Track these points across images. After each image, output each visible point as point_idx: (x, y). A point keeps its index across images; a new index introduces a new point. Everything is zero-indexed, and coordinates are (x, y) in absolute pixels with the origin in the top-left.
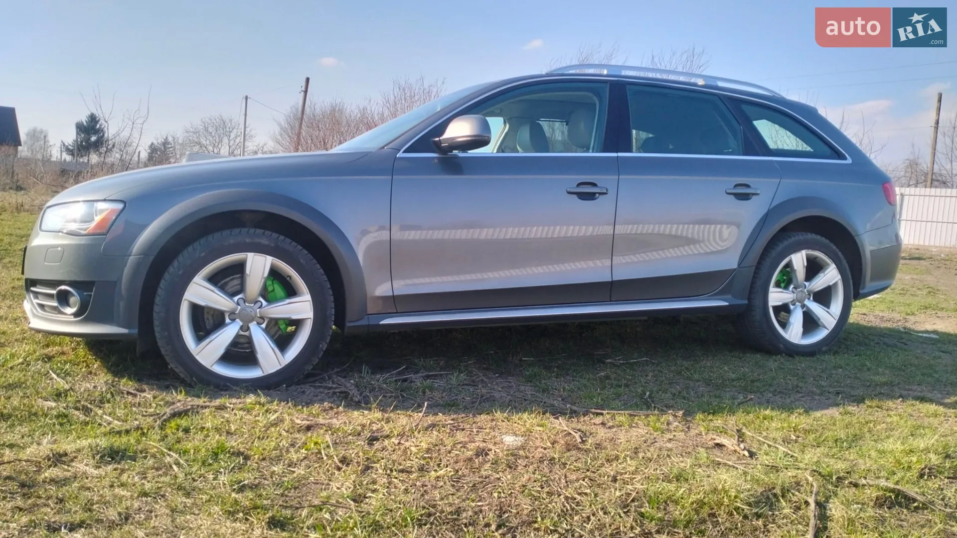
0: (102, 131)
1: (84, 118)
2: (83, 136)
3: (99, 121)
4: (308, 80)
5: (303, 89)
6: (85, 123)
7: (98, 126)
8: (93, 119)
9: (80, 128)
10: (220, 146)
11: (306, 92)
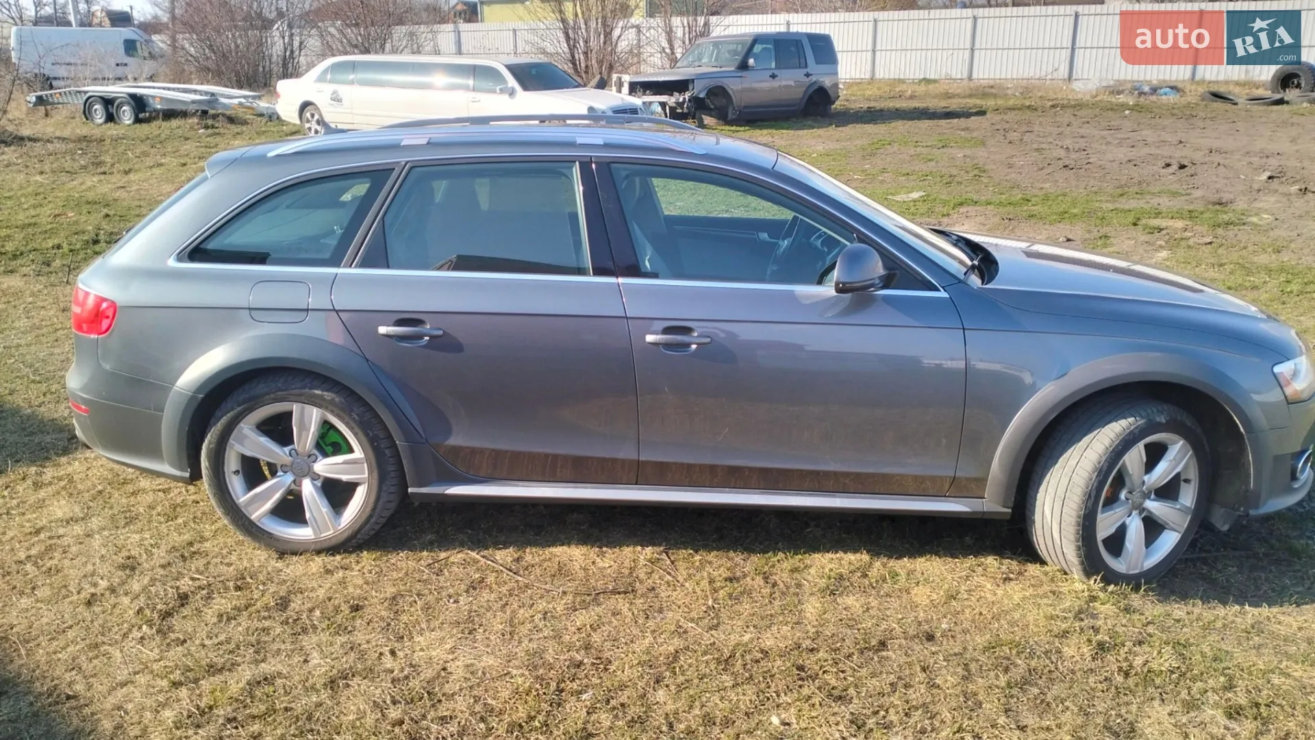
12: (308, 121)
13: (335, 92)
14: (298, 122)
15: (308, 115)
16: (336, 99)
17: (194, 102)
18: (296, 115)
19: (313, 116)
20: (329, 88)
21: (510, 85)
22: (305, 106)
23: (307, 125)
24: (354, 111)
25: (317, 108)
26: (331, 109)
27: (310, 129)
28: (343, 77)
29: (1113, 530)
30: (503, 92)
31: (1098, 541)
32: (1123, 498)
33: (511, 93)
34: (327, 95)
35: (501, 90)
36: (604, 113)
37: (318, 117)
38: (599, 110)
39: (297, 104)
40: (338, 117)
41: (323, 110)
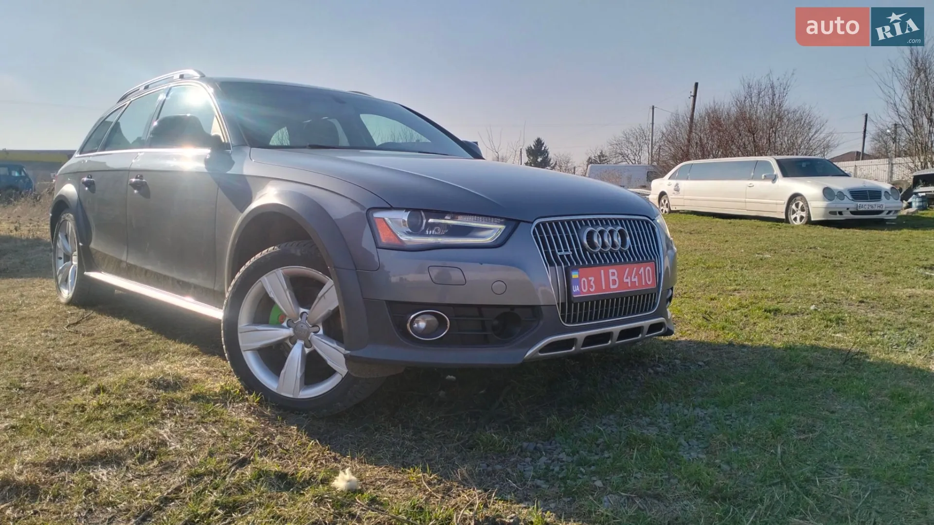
0: (547, 152)
1: (532, 144)
2: (532, 158)
3: (543, 144)
4: (696, 85)
5: (693, 94)
6: (533, 147)
7: (543, 148)
8: (539, 143)
9: (530, 152)
10: (640, 154)
11: (695, 96)
12: (662, 205)
13: (677, 185)
14: (658, 206)
15: (663, 201)
16: (677, 190)
18: (657, 200)
19: (665, 201)
20: (674, 182)
21: (775, 173)
22: (663, 194)
23: (662, 208)
24: (685, 197)
25: (667, 197)
26: (673, 196)
27: (662, 210)
28: (683, 175)
29: (258, 345)
30: (766, 178)
31: (242, 349)
32: (285, 324)
33: (774, 179)
34: (672, 187)
35: (765, 176)
36: (840, 192)
37: (667, 202)
38: (837, 190)
39: (658, 193)
40: (676, 202)
41: (670, 197)
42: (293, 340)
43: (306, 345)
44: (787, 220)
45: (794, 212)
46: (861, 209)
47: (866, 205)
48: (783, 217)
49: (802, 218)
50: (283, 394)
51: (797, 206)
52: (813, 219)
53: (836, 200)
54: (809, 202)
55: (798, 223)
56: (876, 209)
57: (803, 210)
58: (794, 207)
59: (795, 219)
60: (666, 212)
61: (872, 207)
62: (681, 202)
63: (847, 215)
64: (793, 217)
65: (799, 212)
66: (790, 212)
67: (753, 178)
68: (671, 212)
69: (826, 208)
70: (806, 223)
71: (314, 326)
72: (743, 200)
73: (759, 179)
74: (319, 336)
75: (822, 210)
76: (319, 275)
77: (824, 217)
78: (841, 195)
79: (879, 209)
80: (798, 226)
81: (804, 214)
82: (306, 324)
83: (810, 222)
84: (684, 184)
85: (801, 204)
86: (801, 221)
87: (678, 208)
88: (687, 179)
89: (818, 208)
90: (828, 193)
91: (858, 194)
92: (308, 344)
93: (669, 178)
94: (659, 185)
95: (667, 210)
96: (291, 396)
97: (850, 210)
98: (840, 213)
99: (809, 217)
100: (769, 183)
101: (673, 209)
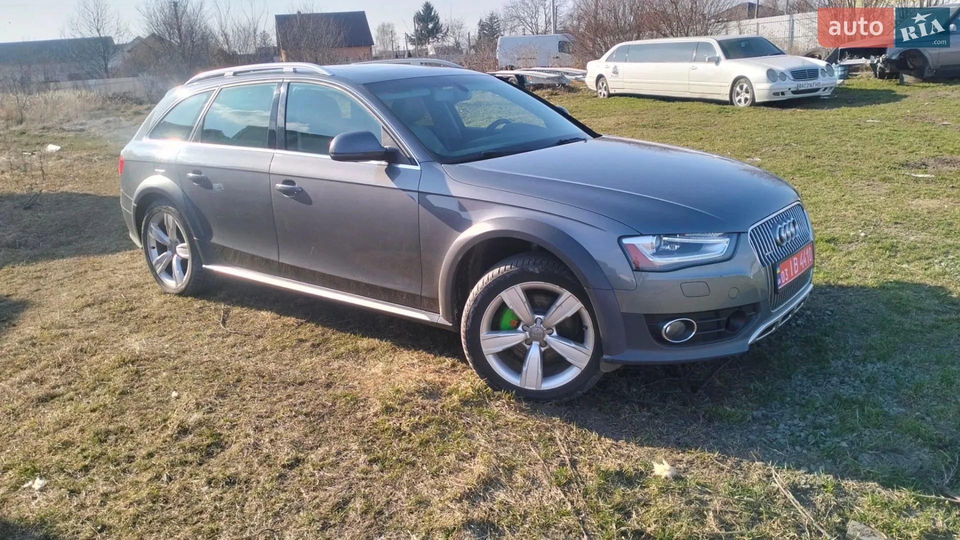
0: (437, 16)
2: (422, 25)
6: (422, 13)
7: (433, 14)
8: (428, 7)
12: (600, 88)
13: (615, 67)
14: (595, 89)
15: (600, 84)
16: (615, 72)
17: (548, 78)
18: (594, 84)
19: (603, 84)
20: (612, 65)
21: (717, 55)
22: (600, 77)
23: (600, 91)
24: (625, 80)
25: (605, 80)
26: (612, 79)
27: (601, 93)
28: (621, 56)
29: (500, 349)
30: (710, 60)
31: (485, 354)
32: (520, 328)
33: (717, 61)
34: (611, 70)
35: (709, 59)
36: (782, 73)
37: (605, 85)
38: (779, 71)
39: (596, 76)
40: (615, 85)
41: (608, 80)
42: (529, 342)
43: (541, 346)
44: (731, 103)
45: (738, 94)
46: (802, 89)
47: (806, 84)
48: (727, 98)
49: (746, 100)
50: (526, 388)
51: (741, 88)
52: (757, 101)
53: (779, 81)
54: (753, 85)
55: (743, 104)
56: (815, 87)
57: (747, 92)
58: (738, 89)
59: (740, 101)
60: (604, 95)
61: (811, 86)
62: (621, 85)
63: (789, 95)
64: (737, 99)
65: (743, 93)
66: (734, 94)
67: (695, 60)
68: (610, 95)
69: (770, 90)
70: (751, 105)
71: (548, 329)
72: (687, 82)
73: (704, 61)
74: (553, 337)
75: (766, 92)
76: (556, 288)
77: (767, 98)
78: (783, 76)
79: (817, 87)
80: (744, 108)
81: (748, 96)
82: (540, 328)
83: (754, 104)
84: (623, 66)
85: (745, 86)
86: (745, 103)
87: (618, 91)
88: (626, 61)
89: (762, 89)
90: (771, 75)
91: (799, 74)
92: (543, 344)
93: (607, 60)
94: (595, 68)
95: (606, 93)
96: (534, 389)
97: (792, 90)
98: (783, 94)
99: (753, 98)
100: (712, 65)
101: (612, 92)
